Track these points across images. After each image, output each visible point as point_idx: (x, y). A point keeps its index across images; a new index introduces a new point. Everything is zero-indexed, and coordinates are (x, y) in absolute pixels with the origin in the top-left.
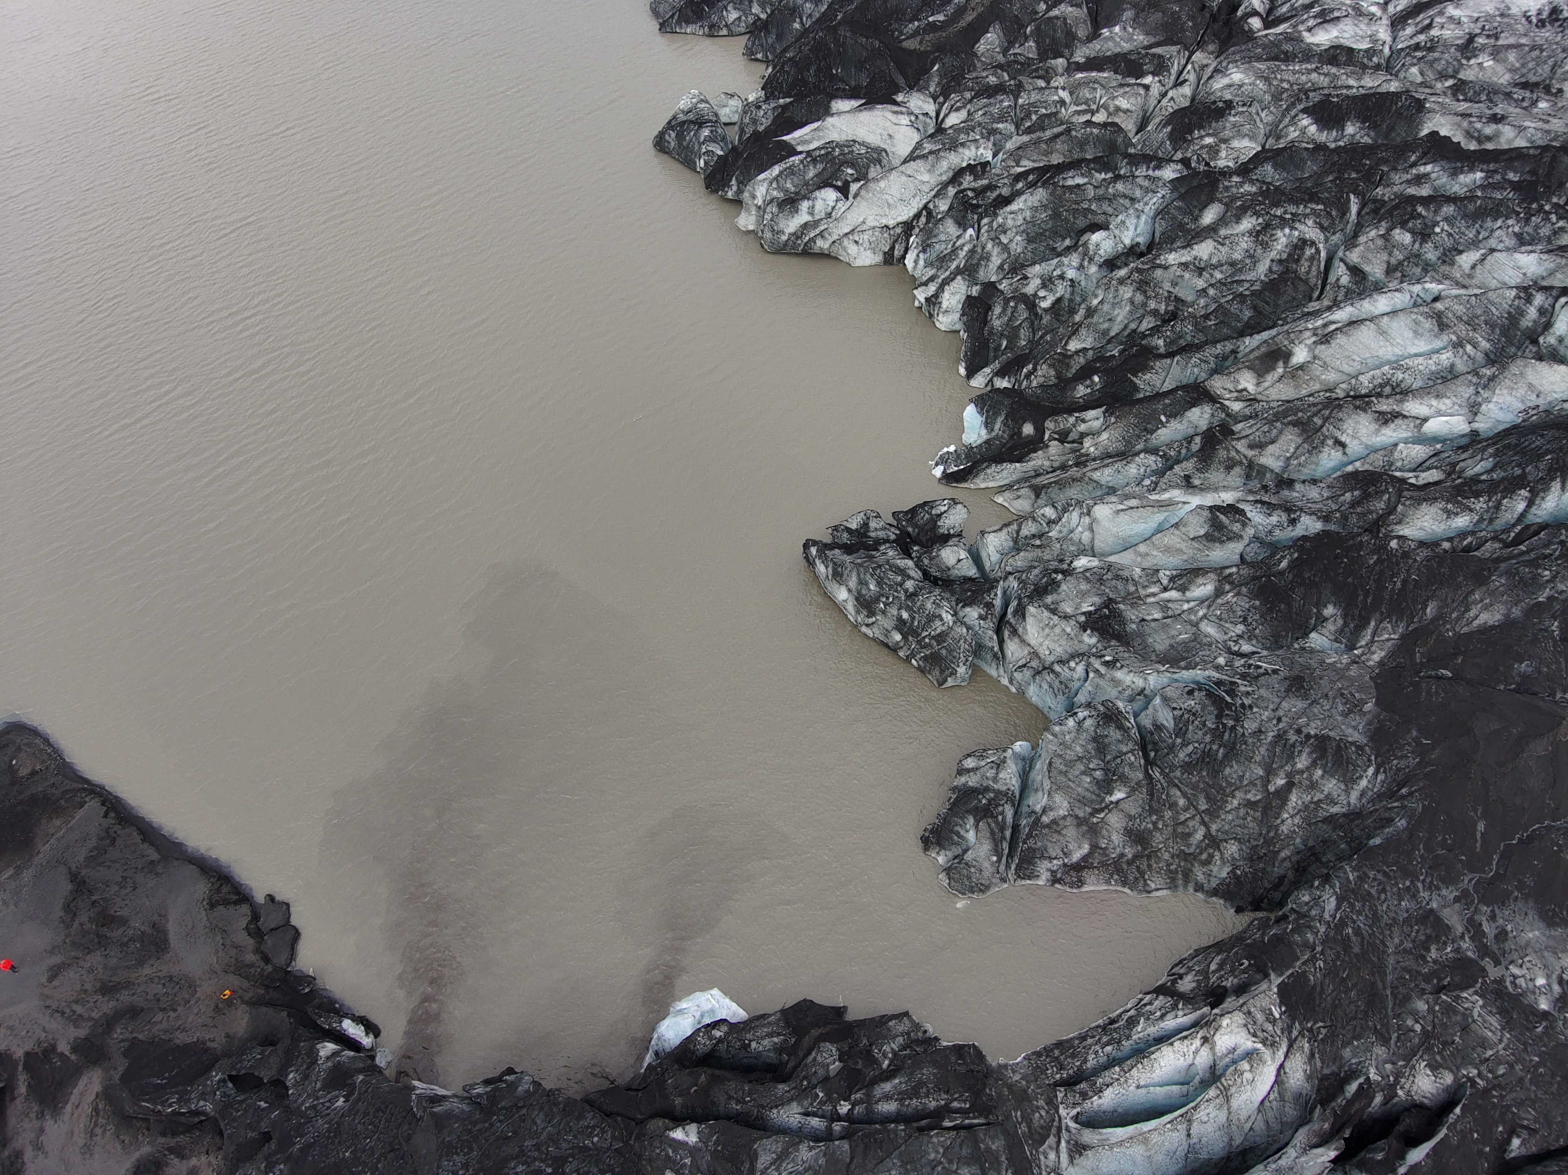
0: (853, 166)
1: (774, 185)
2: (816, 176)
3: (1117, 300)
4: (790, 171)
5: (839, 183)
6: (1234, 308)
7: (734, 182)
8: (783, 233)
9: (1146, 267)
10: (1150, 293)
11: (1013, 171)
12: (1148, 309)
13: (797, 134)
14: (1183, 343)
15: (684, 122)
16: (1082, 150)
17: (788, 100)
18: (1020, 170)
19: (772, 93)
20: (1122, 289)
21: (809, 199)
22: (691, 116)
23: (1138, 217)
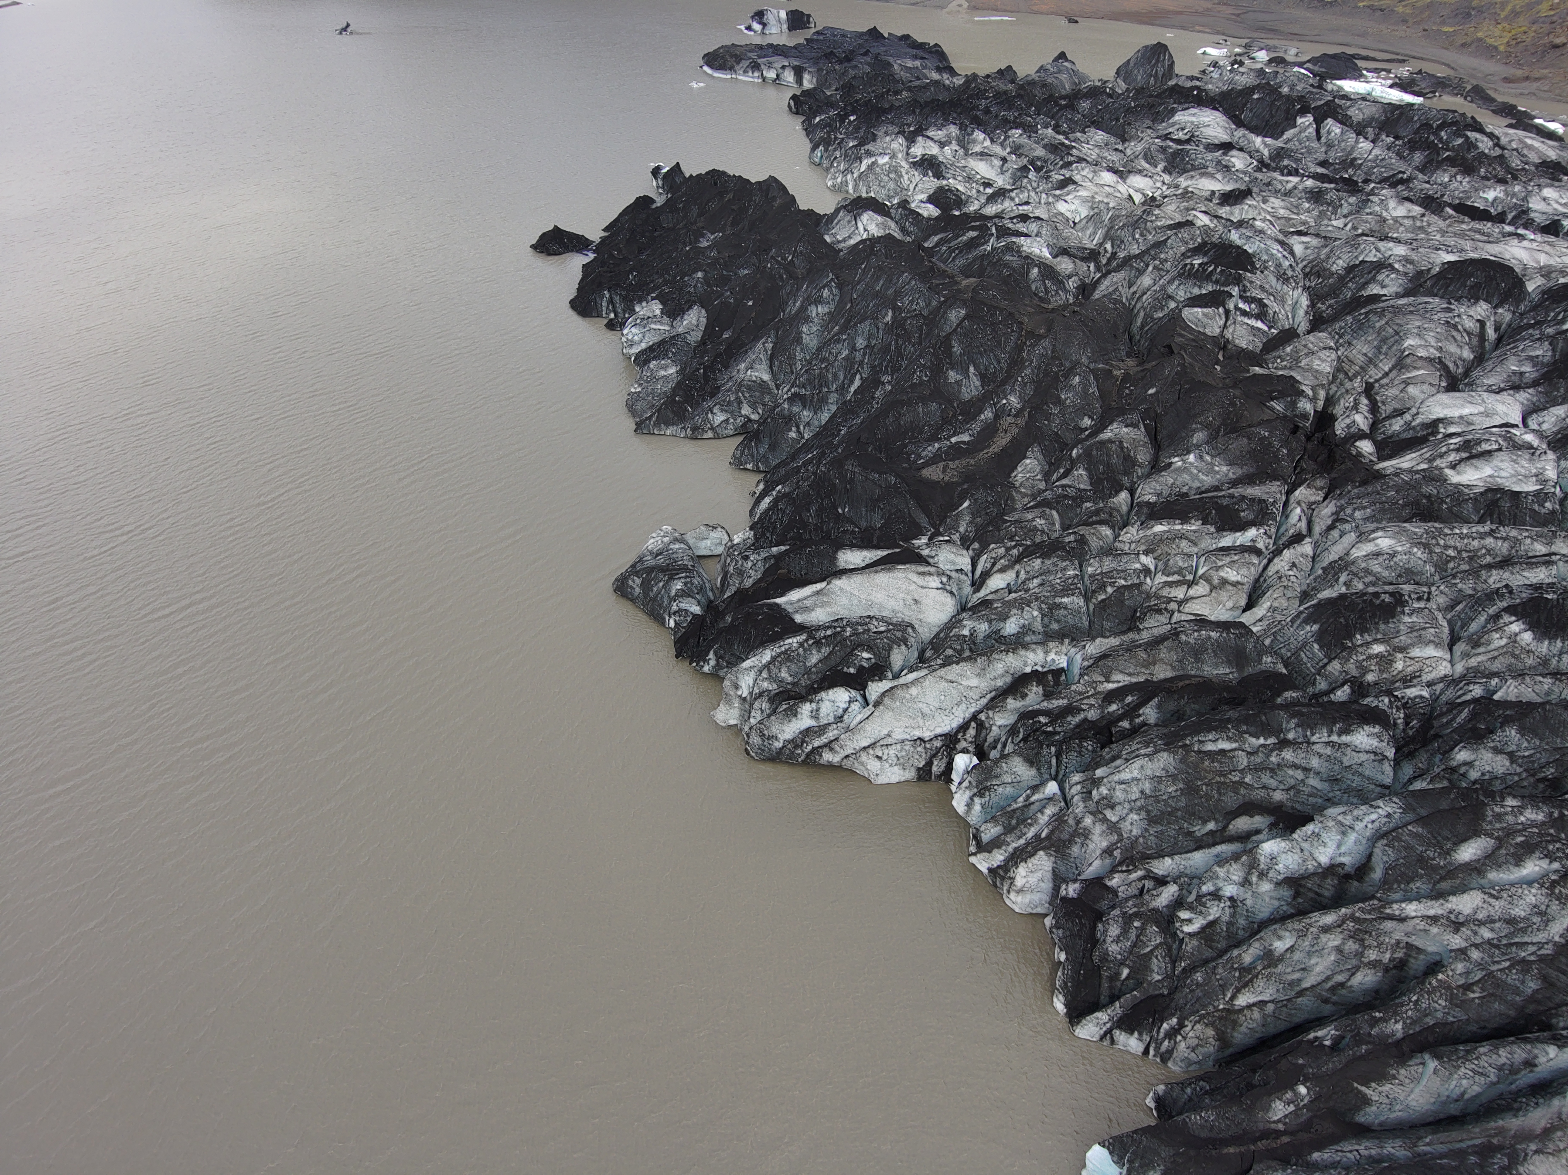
0: (869, 649)
1: (765, 674)
2: (820, 661)
3: (1316, 948)
4: (786, 657)
5: (852, 670)
6: (1513, 978)
7: (711, 655)
8: (776, 739)
9: (1368, 917)
10: (1369, 941)
11: (1101, 688)
12: (1366, 960)
13: (796, 595)
14: (1429, 1021)
15: (652, 569)
16: (1198, 660)
17: (783, 548)
18: (1111, 686)
19: (763, 534)
20: (1324, 938)
21: (811, 701)
22: (661, 560)
23: (1344, 833)
